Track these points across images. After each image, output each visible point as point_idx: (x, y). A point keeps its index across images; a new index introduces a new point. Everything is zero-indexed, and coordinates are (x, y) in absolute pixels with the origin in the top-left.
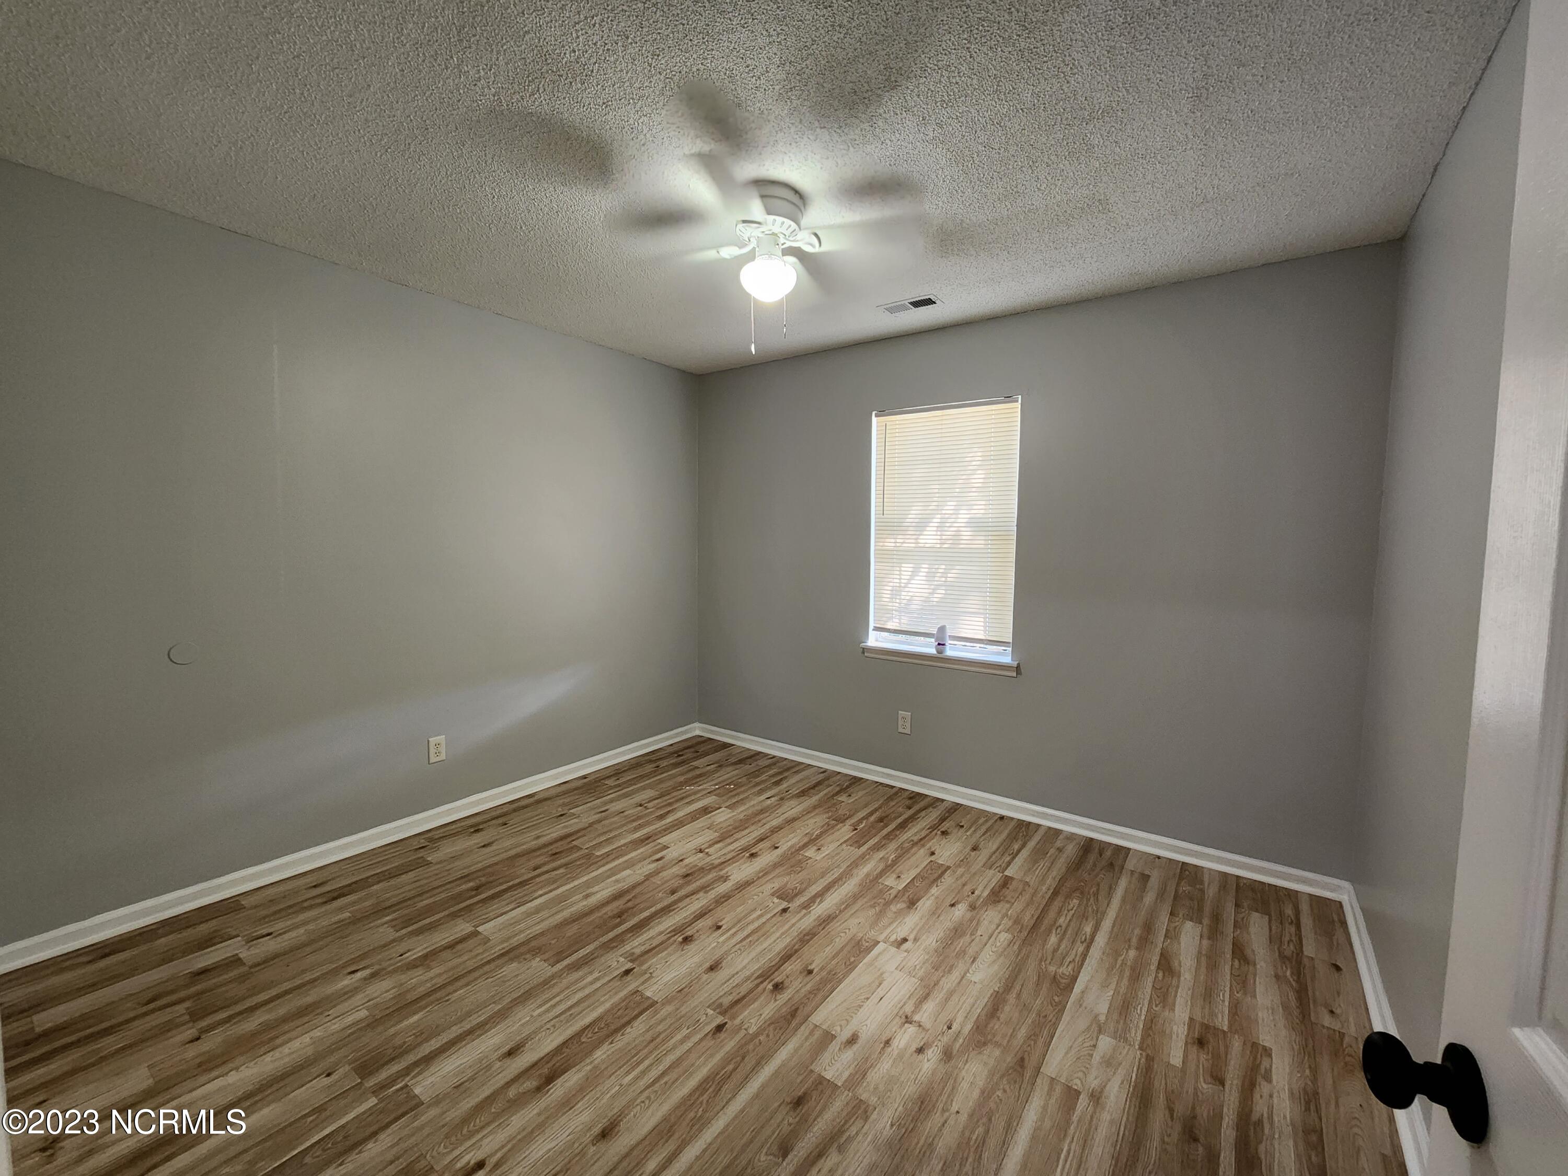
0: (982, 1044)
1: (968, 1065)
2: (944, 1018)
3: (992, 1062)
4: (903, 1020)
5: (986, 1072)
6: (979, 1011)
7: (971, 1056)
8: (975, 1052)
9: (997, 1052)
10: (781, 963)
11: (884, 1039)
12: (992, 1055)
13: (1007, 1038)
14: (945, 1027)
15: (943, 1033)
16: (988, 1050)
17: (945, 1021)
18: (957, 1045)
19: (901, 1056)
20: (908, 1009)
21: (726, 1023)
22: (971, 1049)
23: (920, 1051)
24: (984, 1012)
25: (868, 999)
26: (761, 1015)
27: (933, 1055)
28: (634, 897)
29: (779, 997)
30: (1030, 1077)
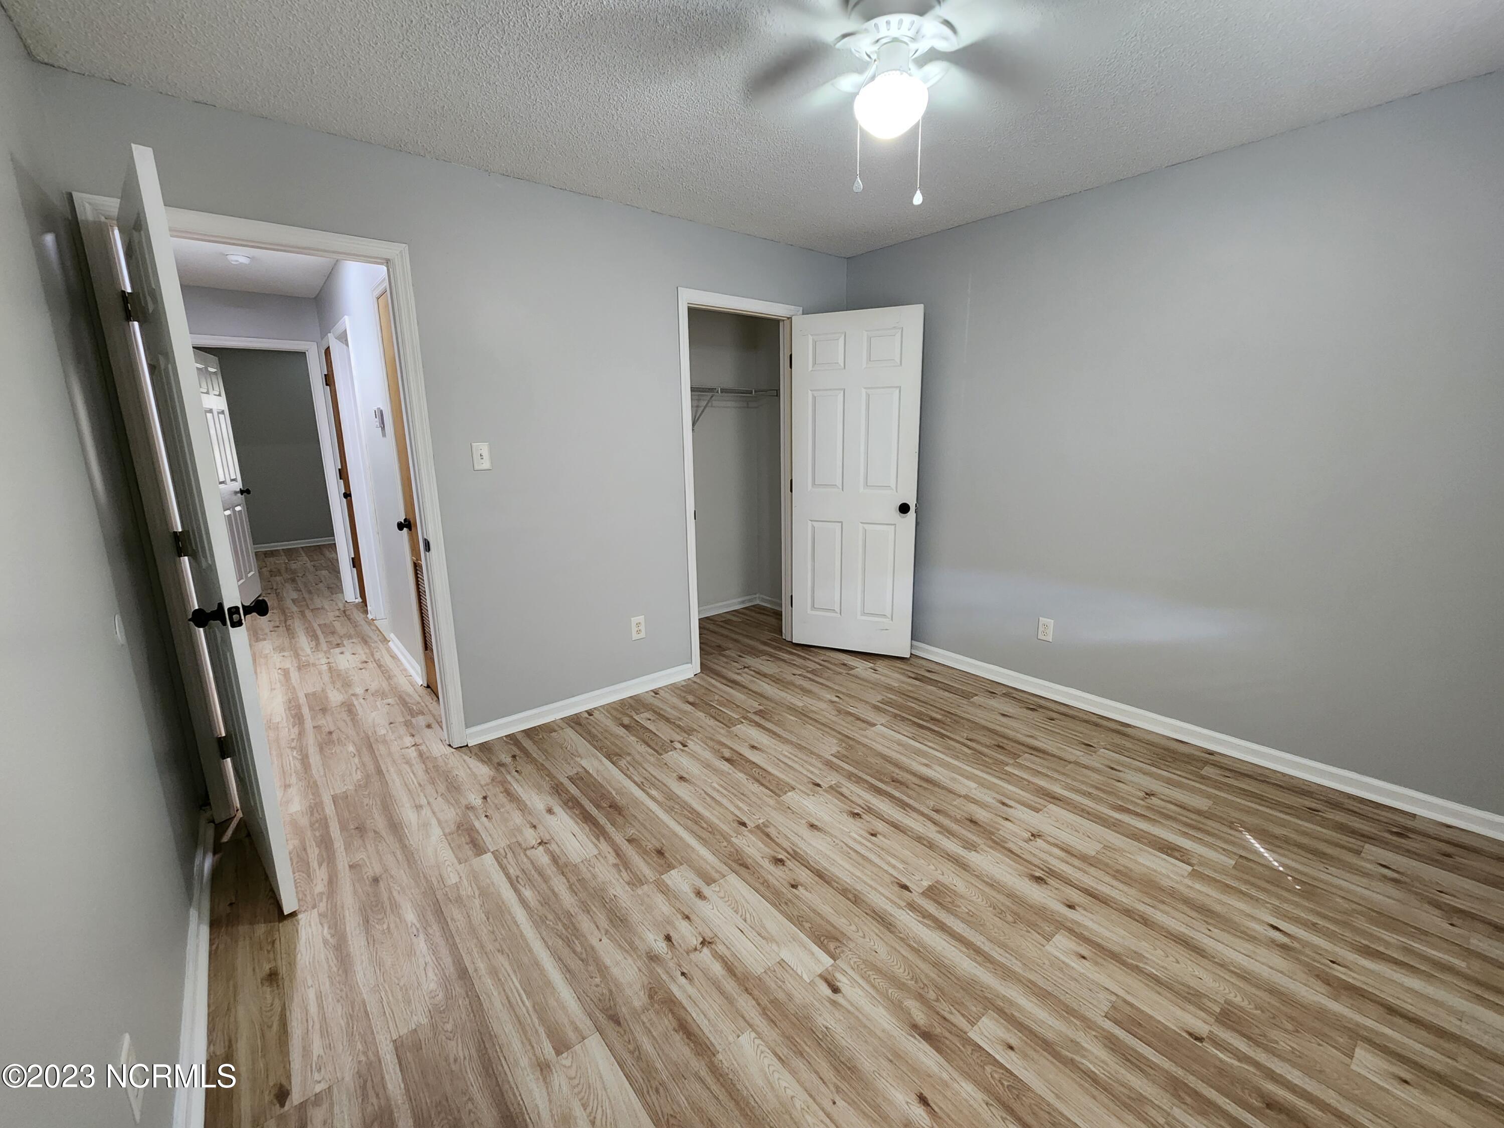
0: (652, 993)
1: (637, 970)
2: (696, 974)
3: (629, 992)
4: (708, 939)
5: (621, 980)
6: (694, 1015)
7: (644, 977)
8: (646, 983)
9: (637, 1004)
10: (812, 869)
11: (692, 917)
12: (638, 998)
13: (648, 1025)
14: (685, 971)
15: (680, 966)
16: (645, 999)
17: (692, 973)
18: (660, 970)
19: (669, 922)
20: (721, 949)
21: (747, 827)
22: (651, 981)
23: (668, 938)
24: (689, 1020)
25: (745, 921)
26: (749, 846)
27: (661, 947)
28: (925, 789)
29: (767, 861)
30: (598, 1018)
